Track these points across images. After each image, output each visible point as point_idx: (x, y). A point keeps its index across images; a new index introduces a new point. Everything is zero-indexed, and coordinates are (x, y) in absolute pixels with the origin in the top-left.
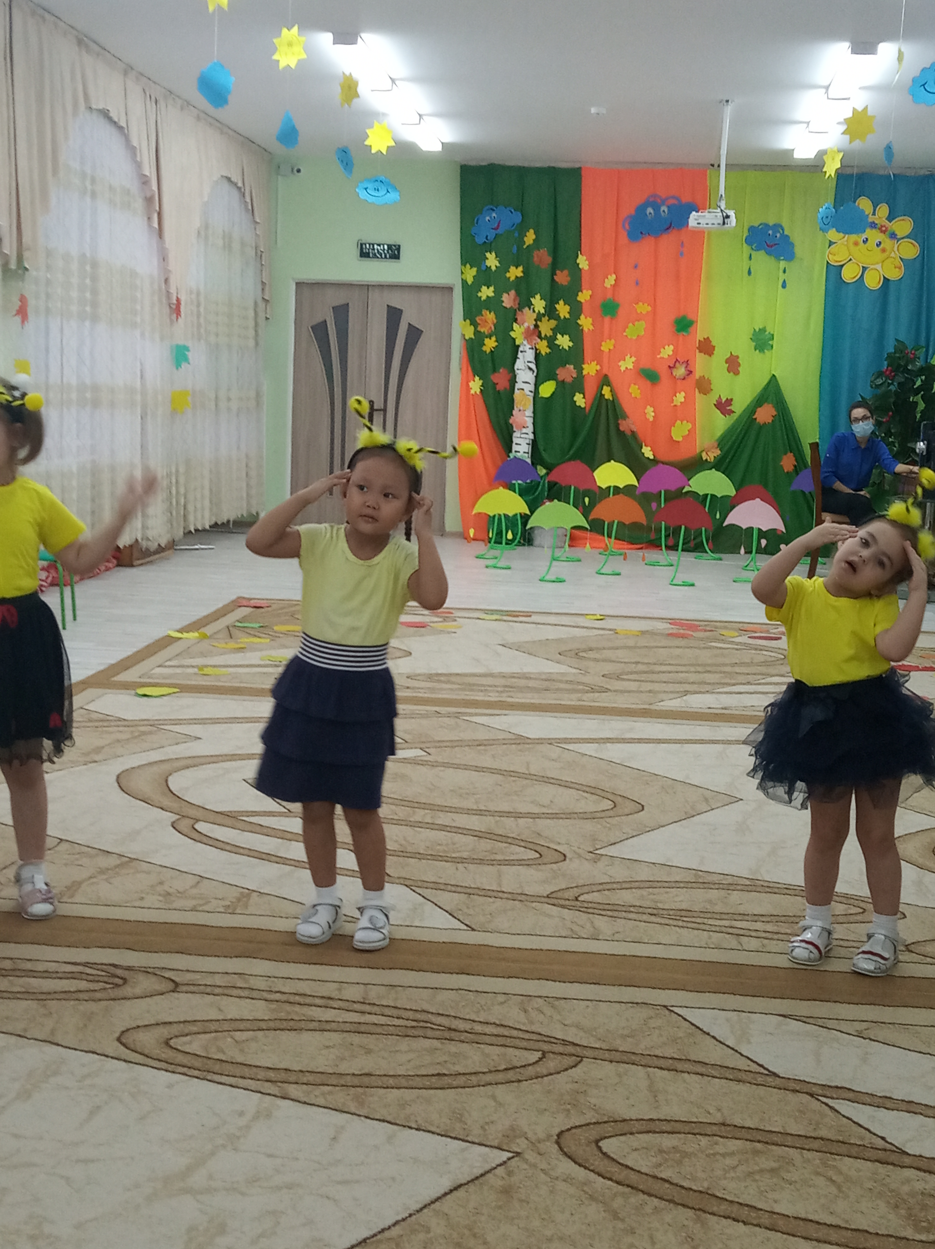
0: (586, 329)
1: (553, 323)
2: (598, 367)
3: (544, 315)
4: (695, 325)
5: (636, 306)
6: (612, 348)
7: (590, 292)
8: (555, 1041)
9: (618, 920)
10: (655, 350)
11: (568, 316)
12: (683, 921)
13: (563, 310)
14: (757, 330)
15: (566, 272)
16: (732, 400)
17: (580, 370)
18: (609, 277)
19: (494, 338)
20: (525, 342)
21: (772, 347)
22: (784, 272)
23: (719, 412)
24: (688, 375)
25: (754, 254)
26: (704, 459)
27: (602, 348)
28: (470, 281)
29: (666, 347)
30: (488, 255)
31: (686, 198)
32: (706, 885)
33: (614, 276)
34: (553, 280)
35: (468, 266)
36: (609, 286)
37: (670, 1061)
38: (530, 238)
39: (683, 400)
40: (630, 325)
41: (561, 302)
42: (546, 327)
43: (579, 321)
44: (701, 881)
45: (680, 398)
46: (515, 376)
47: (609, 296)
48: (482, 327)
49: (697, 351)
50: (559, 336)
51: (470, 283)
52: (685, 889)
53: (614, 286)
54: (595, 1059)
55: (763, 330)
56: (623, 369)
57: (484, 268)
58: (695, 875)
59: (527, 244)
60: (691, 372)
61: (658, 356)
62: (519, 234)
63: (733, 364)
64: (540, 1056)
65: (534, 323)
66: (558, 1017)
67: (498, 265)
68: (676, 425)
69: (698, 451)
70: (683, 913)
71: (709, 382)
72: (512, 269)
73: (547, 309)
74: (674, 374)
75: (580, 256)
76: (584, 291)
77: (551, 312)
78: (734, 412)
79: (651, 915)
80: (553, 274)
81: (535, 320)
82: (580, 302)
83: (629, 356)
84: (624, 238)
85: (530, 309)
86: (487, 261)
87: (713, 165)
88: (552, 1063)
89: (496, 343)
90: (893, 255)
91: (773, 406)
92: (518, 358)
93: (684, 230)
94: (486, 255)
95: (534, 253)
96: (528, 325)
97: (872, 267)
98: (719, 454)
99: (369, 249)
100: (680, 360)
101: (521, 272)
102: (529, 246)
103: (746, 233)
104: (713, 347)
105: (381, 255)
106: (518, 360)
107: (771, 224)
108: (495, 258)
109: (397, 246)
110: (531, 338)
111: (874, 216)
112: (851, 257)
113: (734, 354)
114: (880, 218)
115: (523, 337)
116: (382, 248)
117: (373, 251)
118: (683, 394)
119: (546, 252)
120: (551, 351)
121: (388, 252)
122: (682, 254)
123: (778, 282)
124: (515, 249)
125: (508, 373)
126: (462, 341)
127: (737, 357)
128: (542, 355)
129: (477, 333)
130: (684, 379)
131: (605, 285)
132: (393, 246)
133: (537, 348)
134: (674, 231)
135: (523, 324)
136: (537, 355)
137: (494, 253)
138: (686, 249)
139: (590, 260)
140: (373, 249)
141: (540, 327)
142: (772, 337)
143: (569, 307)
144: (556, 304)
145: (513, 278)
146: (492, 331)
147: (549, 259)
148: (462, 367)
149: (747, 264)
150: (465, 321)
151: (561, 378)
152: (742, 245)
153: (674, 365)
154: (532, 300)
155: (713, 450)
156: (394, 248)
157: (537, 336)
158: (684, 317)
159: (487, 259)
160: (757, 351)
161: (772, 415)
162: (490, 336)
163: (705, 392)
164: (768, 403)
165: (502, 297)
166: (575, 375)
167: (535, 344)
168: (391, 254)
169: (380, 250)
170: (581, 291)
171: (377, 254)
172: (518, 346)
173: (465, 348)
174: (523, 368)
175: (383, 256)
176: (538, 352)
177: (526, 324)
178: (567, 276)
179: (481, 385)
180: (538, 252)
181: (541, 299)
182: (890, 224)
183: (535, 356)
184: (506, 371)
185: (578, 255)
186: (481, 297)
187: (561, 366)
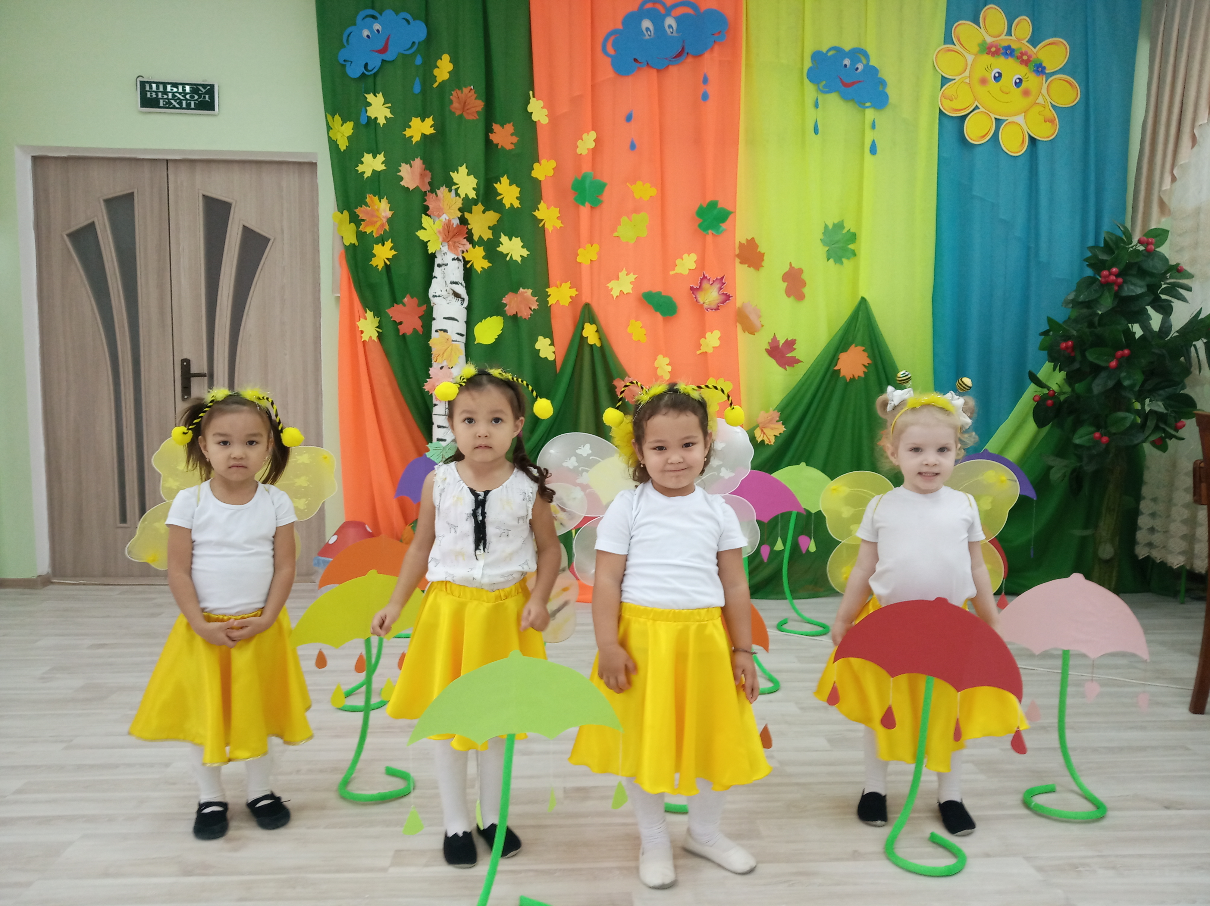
0: (549, 227)
1: (492, 217)
2: (574, 292)
3: (475, 202)
4: (731, 218)
5: (633, 188)
6: (595, 258)
7: (553, 163)
10: (668, 263)
11: (517, 204)
13: (508, 193)
14: (831, 225)
15: (509, 127)
16: (793, 342)
17: (543, 297)
18: (585, 135)
19: (389, 244)
20: (446, 250)
21: (856, 253)
23: (773, 362)
24: (723, 302)
25: (821, 96)
26: (758, 440)
27: (579, 259)
28: (343, 145)
30: (370, 97)
31: (708, 4)
33: (593, 135)
34: (488, 141)
36: (585, 152)
38: (444, 69)
39: (717, 343)
40: (624, 219)
41: (505, 180)
42: (480, 223)
43: (536, 213)
45: (712, 340)
46: (431, 309)
47: (586, 170)
48: (367, 225)
49: (737, 261)
50: (504, 239)
51: (343, 148)
53: (594, 152)
55: (840, 226)
56: (615, 293)
57: (364, 121)
59: (439, 80)
60: (728, 297)
61: (672, 273)
62: (424, 62)
63: (794, 283)
65: (459, 214)
67: (389, 115)
71: (758, 313)
72: (416, 122)
73: (482, 191)
74: (701, 300)
75: (532, 101)
76: (543, 161)
77: (487, 196)
78: (798, 361)
80: (489, 130)
81: (460, 210)
82: (537, 179)
83: (625, 272)
84: (606, 71)
85: (450, 191)
86: (368, 108)
89: (393, 252)
90: (1040, 100)
91: (863, 350)
92: (435, 277)
93: (707, 56)
94: (366, 98)
95: (452, 95)
96: (447, 218)
97: (1010, 119)
98: (782, 432)
99: (157, 93)
100: (708, 278)
101: (431, 127)
102: (443, 84)
103: (808, 64)
104: (761, 256)
105: (180, 103)
106: (434, 280)
107: (847, 48)
108: (383, 105)
109: (208, 87)
110: (455, 242)
111: (1010, 37)
112: (976, 103)
113: (796, 266)
114: (1019, 40)
115: (441, 239)
116: (180, 90)
117: (165, 97)
118: (717, 334)
119: (473, 92)
120: (491, 265)
121: (191, 97)
122: (705, 97)
123: (863, 144)
124: (417, 88)
125: (419, 305)
126: (340, 249)
127: (800, 271)
128: (477, 271)
129: (360, 235)
130: (717, 309)
131: (579, 151)
132: (201, 88)
133: (467, 259)
134: (690, 60)
135: (439, 216)
136: (468, 272)
137: (380, 96)
138: (712, 89)
139: (550, 106)
140: (165, 92)
141: (469, 222)
142: (853, 237)
143: (519, 189)
144: (496, 183)
145: (417, 138)
146: (385, 230)
147: (479, 105)
148: (339, 295)
149: (811, 114)
150: (342, 213)
151: (510, 310)
152: (802, 83)
153: (700, 286)
154: (453, 175)
155: (773, 426)
156: (204, 91)
157: (464, 238)
158: (713, 205)
159: (370, 104)
160: (831, 260)
161: (864, 365)
162: (382, 241)
163: (751, 329)
164: (856, 346)
165: (400, 171)
166: (535, 306)
167: (463, 252)
168: (197, 100)
169: (177, 94)
170: (539, 162)
171: (172, 101)
172: (433, 256)
173: (344, 262)
174: (444, 293)
175: (184, 102)
176: (468, 266)
177: (444, 217)
178: (512, 135)
179: (377, 325)
180: (459, 92)
181: (468, 174)
182: (1035, 50)
183: (463, 272)
184: (415, 301)
185: (530, 98)
186: (363, 173)
187: (511, 291)
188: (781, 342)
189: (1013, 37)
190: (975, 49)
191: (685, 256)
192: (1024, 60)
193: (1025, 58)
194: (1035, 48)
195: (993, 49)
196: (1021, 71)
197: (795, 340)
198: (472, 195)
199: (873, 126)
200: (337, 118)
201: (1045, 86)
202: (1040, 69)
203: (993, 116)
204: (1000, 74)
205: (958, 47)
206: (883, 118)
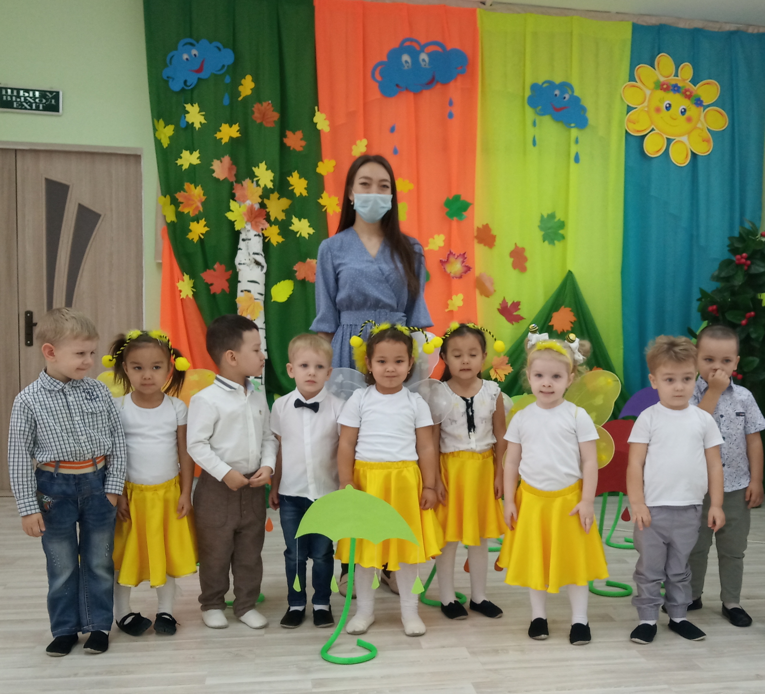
0: (330, 212)
1: (285, 203)
3: (272, 191)
4: (471, 208)
7: (332, 162)
11: (305, 193)
13: (298, 184)
14: (546, 216)
15: (300, 133)
18: (358, 142)
19: (203, 222)
20: (249, 228)
21: (564, 236)
23: (502, 318)
24: (466, 272)
25: (538, 119)
28: (166, 143)
30: (188, 107)
31: (452, 44)
33: (365, 142)
34: (282, 144)
38: (247, 86)
39: (461, 304)
41: (296, 174)
42: (276, 207)
43: (320, 201)
45: (457, 301)
46: (237, 273)
48: (184, 207)
49: (476, 241)
50: (295, 220)
51: (165, 145)
55: (552, 216)
57: (183, 125)
59: (243, 95)
60: (469, 268)
62: (231, 81)
63: (519, 258)
65: (260, 200)
67: (204, 121)
71: (490, 281)
72: (225, 127)
73: (277, 183)
74: (448, 270)
75: (317, 112)
76: (326, 161)
77: (282, 187)
78: (521, 318)
80: (283, 135)
81: (260, 197)
82: (321, 174)
84: (375, 94)
85: (253, 182)
86: (187, 115)
87: (483, 3)
89: (206, 229)
90: (699, 125)
91: (570, 311)
92: (240, 249)
93: (452, 84)
94: (185, 107)
95: (253, 107)
96: (250, 203)
97: (677, 139)
98: (510, 372)
99: (11, 97)
100: (454, 253)
101: (237, 131)
102: (246, 98)
103: (528, 93)
104: (493, 238)
105: (31, 106)
106: (239, 251)
107: (558, 80)
108: (199, 112)
109: (54, 94)
110: (256, 222)
111: (676, 78)
112: (653, 126)
113: (520, 245)
114: (684, 80)
115: (245, 220)
116: (31, 95)
117: (18, 100)
118: (461, 296)
119: (271, 105)
120: (284, 240)
121: (41, 101)
122: (451, 116)
123: (569, 155)
124: (226, 101)
125: (226, 271)
126: (162, 225)
127: (523, 250)
128: (273, 245)
129: (179, 215)
130: (461, 277)
131: (354, 154)
132: (48, 94)
133: (265, 235)
134: (439, 86)
135: (244, 202)
136: (267, 245)
137: (196, 106)
138: (456, 110)
139: (331, 118)
140: (18, 96)
141: (268, 206)
142: (562, 225)
143: (307, 182)
144: (289, 177)
145: (225, 140)
146: (200, 211)
147: (277, 116)
148: (160, 261)
149: (531, 132)
150: (165, 197)
151: (299, 276)
152: (524, 107)
153: (448, 260)
154: (255, 170)
155: (503, 367)
156: (50, 96)
157: (264, 219)
158: (457, 198)
159: (188, 112)
160: (546, 242)
161: (571, 322)
162: (197, 219)
163: (487, 293)
164: (565, 307)
165: (212, 165)
167: (262, 230)
168: (45, 103)
169: (28, 98)
170: (322, 161)
171: (24, 104)
172: (239, 233)
173: (166, 236)
174: (248, 262)
175: (34, 106)
176: (266, 241)
177: (248, 203)
178: (301, 139)
179: (192, 286)
180: (260, 106)
181: (267, 169)
182: (695, 88)
183: (262, 246)
184: (223, 267)
185: (315, 112)
186: (182, 165)
187: (301, 261)
188: (510, 304)
189: (679, 78)
190: (652, 86)
191: (436, 236)
192: (688, 95)
193: (688, 93)
194: (695, 85)
195: (665, 86)
196: (685, 103)
197: (520, 302)
198: (270, 185)
199: (577, 142)
200: (161, 122)
201: (702, 115)
202: (699, 102)
203: (665, 136)
204: (670, 105)
205: (639, 84)
206: (584, 136)
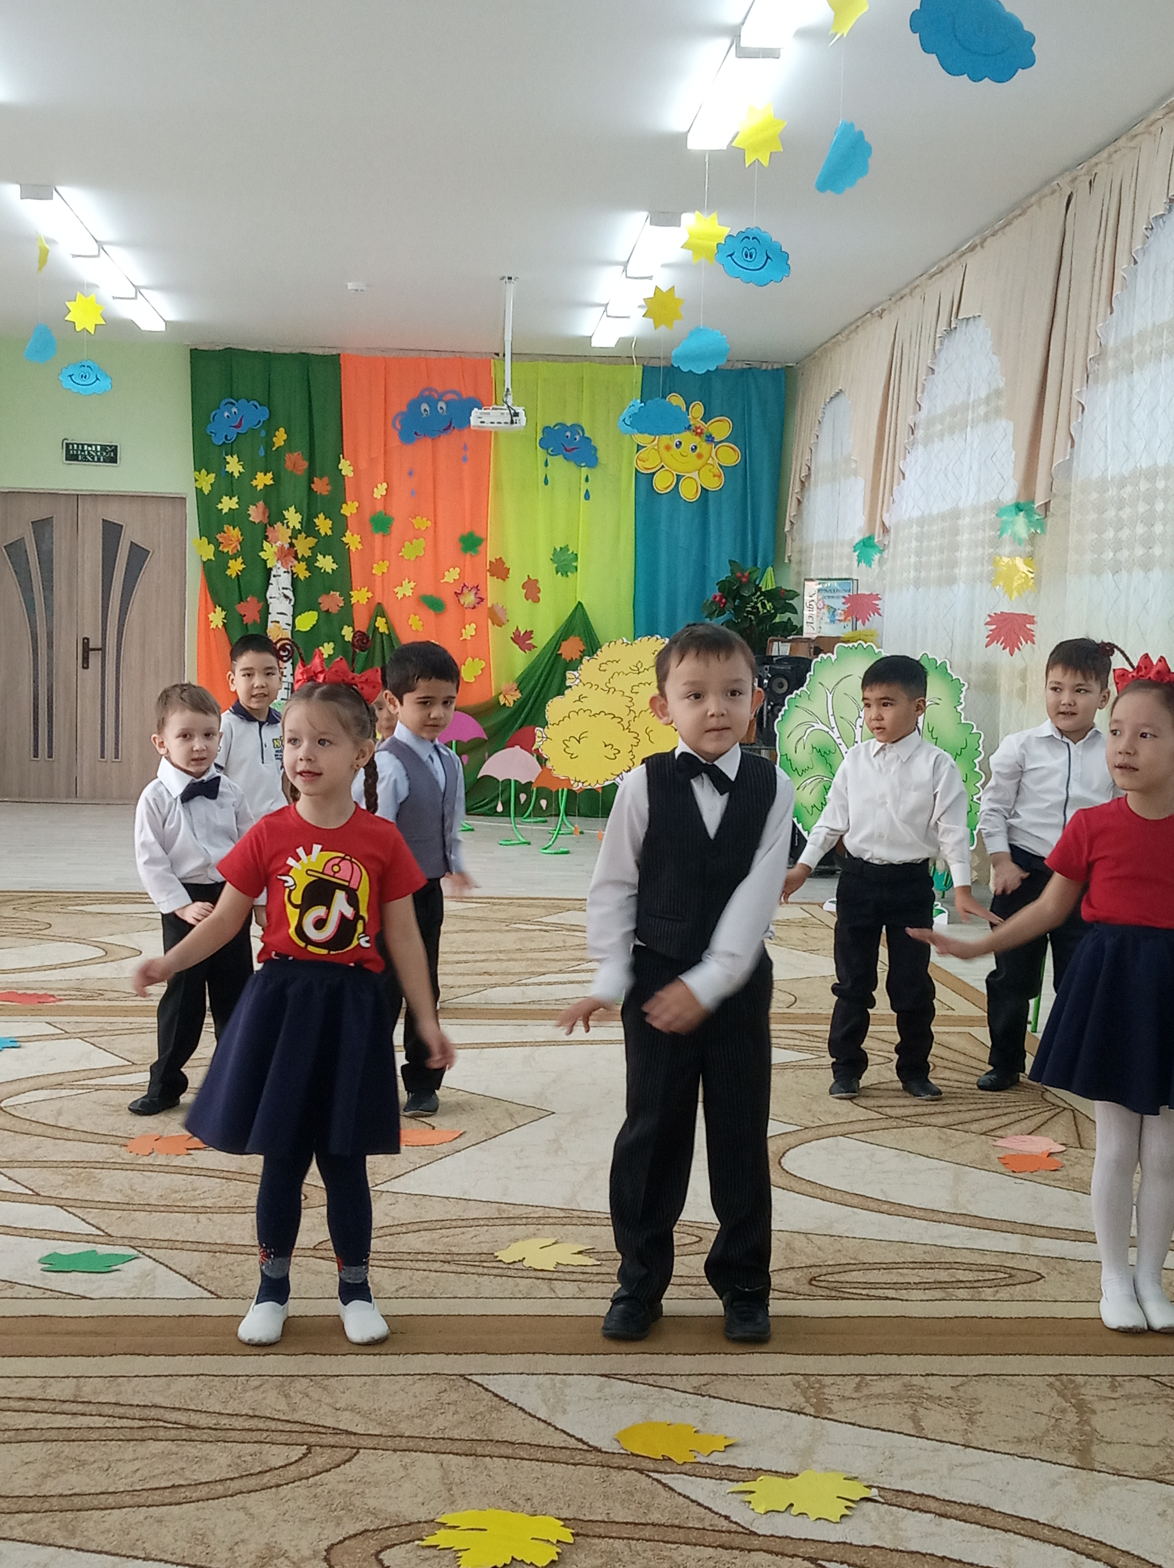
0: (353, 548)
1: (312, 541)
2: (370, 595)
3: (300, 532)
4: (484, 544)
5: (414, 521)
6: (385, 570)
7: (356, 504)
8: (323, 1430)
9: (404, 1272)
10: (438, 575)
11: (329, 533)
12: (484, 1267)
13: (324, 525)
14: (558, 549)
15: (326, 479)
16: (532, 632)
17: (348, 598)
18: (379, 486)
19: (240, 560)
20: (279, 565)
21: (576, 568)
22: (587, 480)
23: (517, 646)
24: (478, 603)
25: (549, 458)
26: (502, 703)
27: (374, 572)
28: (206, 490)
29: (451, 570)
30: (228, 458)
31: (468, 393)
32: (512, 1221)
33: (385, 485)
34: (310, 489)
35: (203, 471)
36: (379, 497)
37: (469, 1444)
38: (280, 438)
39: (473, 633)
40: (407, 544)
41: (321, 516)
42: (303, 546)
43: (344, 539)
44: (504, 1216)
45: (470, 630)
46: (268, 606)
47: (379, 508)
48: (224, 546)
49: (489, 574)
50: (320, 557)
51: (206, 492)
52: (486, 1228)
53: (385, 497)
54: (375, 1449)
55: (564, 549)
56: (400, 596)
57: (224, 474)
58: (499, 1210)
59: (277, 446)
60: (482, 600)
61: (442, 581)
62: (267, 435)
63: (532, 590)
64: (305, 1451)
65: (289, 541)
66: (329, 1400)
67: (242, 470)
68: (467, 663)
69: (493, 695)
70: (484, 1257)
71: (503, 609)
72: (260, 475)
73: (305, 524)
74: (462, 602)
75: (342, 461)
76: (349, 503)
77: (309, 528)
78: (534, 647)
79: (444, 1262)
80: (311, 481)
81: (290, 538)
82: (344, 515)
83: (407, 580)
84: (395, 441)
85: (283, 525)
86: (227, 466)
87: (497, 354)
88: (320, 1459)
90: (710, 461)
91: (578, 638)
92: (271, 584)
93: (466, 430)
94: (226, 459)
95: (286, 457)
96: (281, 543)
97: (687, 475)
98: (519, 698)
99: (77, 451)
100: (468, 585)
101: (271, 479)
102: (279, 448)
103: (540, 434)
104: (507, 570)
106: (270, 586)
107: (568, 423)
108: (237, 462)
109: (113, 447)
110: (285, 560)
111: (688, 416)
112: (662, 464)
113: (532, 577)
114: (695, 418)
115: (276, 558)
116: (94, 449)
117: (83, 453)
118: (473, 626)
119: (300, 456)
120: (311, 575)
121: (102, 454)
122: (465, 459)
123: (579, 492)
124: (262, 453)
125: (259, 602)
127: (536, 581)
128: (301, 580)
129: (217, 553)
130: (474, 607)
131: (375, 496)
132: (108, 448)
133: (294, 571)
134: (455, 432)
135: (275, 542)
136: (295, 580)
137: (235, 456)
138: (470, 454)
139: (355, 465)
140: (83, 450)
141: (296, 545)
142: (575, 557)
143: (332, 522)
144: (315, 518)
145: (260, 487)
146: (237, 550)
147: (306, 464)
149: (542, 470)
150: (204, 537)
151: (324, 608)
152: (535, 449)
153: (462, 591)
154: (285, 513)
155: (512, 693)
156: (110, 449)
157: (292, 557)
158: (472, 534)
159: (228, 463)
160: (559, 574)
161: (580, 651)
162: (235, 558)
163: (499, 623)
164: (573, 635)
165: (248, 510)
166: (342, 604)
167: (291, 567)
168: (105, 456)
169: (91, 452)
170: (346, 503)
171: (88, 457)
172: (270, 569)
174: (278, 595)
175: (96, 459)
176: (295, 577)
177: (279, 543)
178: (327, 485)
179: (223, 617)
180: (291, 455)
181: (296, 512)
182: (706, 426)
183: (291, 581)
184: (255, 599)
185: (340, 460)
186: (222, 510)
187: (325, 593)
188: (522, 633)
189: (691, 416)
193: (699, 431)
194: (706, 424)
196: (696, 440)
198: (298, 526)
201: (714, 451)
202: (710, 439)
203: (675, 473)
204: (680, 443)
206: (594, 473)
